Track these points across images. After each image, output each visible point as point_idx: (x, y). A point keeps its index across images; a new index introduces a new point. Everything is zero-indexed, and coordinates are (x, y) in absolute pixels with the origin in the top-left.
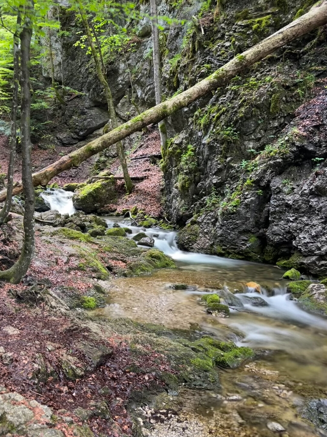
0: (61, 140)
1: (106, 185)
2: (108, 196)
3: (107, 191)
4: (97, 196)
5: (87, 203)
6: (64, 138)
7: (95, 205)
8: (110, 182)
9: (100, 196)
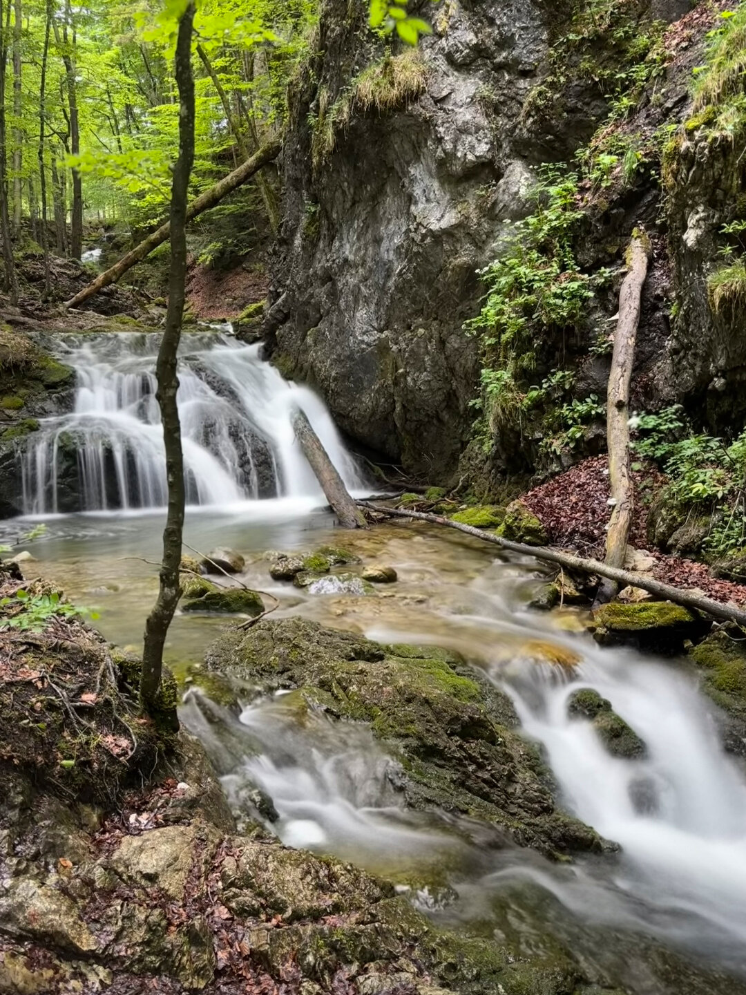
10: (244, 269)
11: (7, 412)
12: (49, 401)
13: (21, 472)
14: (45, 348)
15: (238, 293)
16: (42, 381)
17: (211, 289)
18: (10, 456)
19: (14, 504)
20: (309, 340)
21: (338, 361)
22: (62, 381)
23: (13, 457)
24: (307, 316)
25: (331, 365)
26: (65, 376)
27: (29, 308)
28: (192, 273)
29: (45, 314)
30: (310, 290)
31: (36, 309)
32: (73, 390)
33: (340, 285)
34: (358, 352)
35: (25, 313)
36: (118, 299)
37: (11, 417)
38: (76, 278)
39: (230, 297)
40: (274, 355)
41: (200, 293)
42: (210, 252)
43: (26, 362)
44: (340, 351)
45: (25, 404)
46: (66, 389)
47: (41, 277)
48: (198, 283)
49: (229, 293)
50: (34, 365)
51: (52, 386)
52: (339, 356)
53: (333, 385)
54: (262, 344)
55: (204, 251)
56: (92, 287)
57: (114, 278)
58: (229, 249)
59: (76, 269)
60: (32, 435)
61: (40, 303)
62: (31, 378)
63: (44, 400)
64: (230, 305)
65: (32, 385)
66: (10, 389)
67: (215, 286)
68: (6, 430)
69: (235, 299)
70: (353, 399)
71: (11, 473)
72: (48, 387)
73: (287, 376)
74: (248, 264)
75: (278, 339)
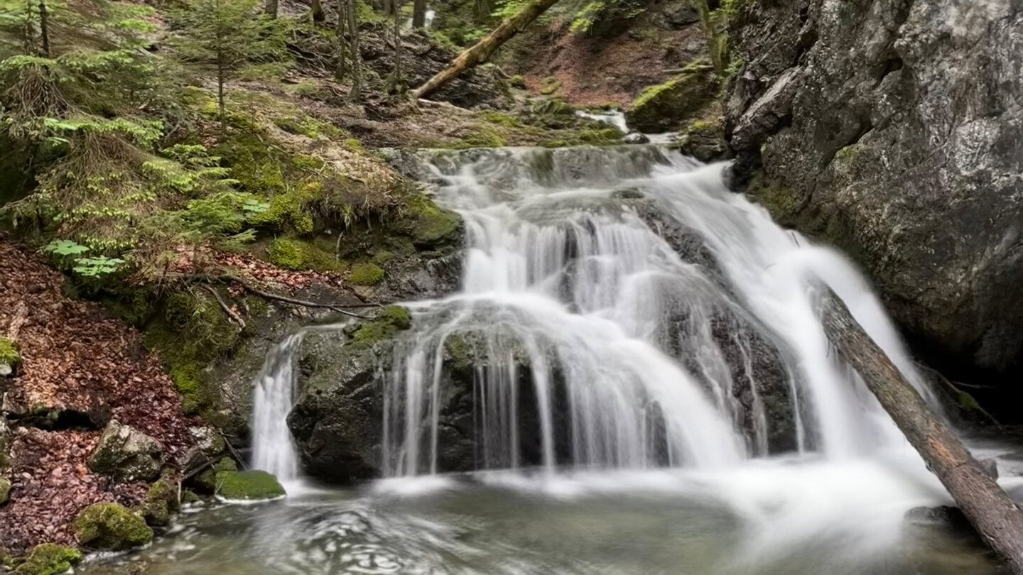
0: (672, 19)
1: (685, 85)
2: (686, 105)
3: (686, 95)
4: (662, 106)
5: (645, 118)
6: (677, 12)
7: (661, 122)
8: (693, 78)
9: (671, 104)
10: (631, 36)
11: (360, 290)
12: (422, 273)
13: (382, 405)
14: (409, 175)
15: (623, 69)
16: (412, 238)
17: (585, 64)
18: (365, 377)
19: (368, 460)
20: (839, 167)
21: (910, 207)
22: (442, 238)
23: (371, 379)
24: (836, 126)
25: (892, 214)
26: (448, 229)
27: (372, 102)
28: (560, 43)
29: (393, 111)
30: (849, 84)
31: (381, 104)
32: (459, 253)
33: (923, 78)
34: (958, 195)
35: (372, 113)
36: (477, 82)
37: (363, 299)
38: (424, 55)
39: (612, 74)
40: (755, 183)
41: (570, 70)
42: (587, 15)
43: (391, 208)
44: (913, 192)
45: (386, 276)
46: (449, 251)
47: (378, 54)
48: (568, 56)
49: (609, 70)
50: (401, 212)
51: (426, 247)
52: (914, 200)
53: (893, 250)
54: (729, 164)
55: (580, 14)
56: (452, 70)
57: (482, 57)
58: (612, 10)
59: (424, 42)
60: (400, 339)
61: (386, 94)
62: (395, 234)
63: (414, 269)
64: (611, 85)
65: (396, 244)
66: (363, 250)
67: (591, 60)
68: (359, 328)
69: (618, 77)
70: (931, 275)
71: (365, 406)
72: (421, 247)
73: (786, 221)
74: (636, 30)
75: (764, 160)
